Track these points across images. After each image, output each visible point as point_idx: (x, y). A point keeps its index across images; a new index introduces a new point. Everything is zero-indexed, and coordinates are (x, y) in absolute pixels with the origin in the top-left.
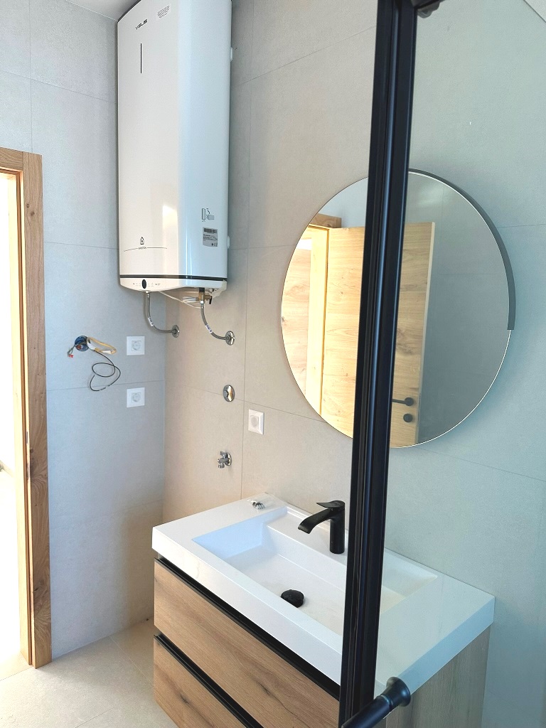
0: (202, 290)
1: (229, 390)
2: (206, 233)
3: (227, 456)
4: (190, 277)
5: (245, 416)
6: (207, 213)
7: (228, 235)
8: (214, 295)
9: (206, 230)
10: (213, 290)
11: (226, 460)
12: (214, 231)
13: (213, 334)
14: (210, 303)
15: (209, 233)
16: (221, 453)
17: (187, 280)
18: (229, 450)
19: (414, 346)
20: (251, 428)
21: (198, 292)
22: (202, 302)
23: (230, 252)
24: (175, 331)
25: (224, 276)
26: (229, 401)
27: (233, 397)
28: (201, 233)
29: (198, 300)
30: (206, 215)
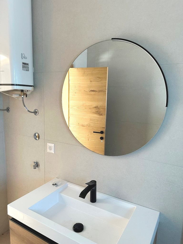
0: (22, 91)
1: (37, 135)
2: (24, 65)
3: (37, 163)
4: (16, 85)
5: (45, 146)
6: (24, 56)
7: (33, 67)
8: (28, 93)
9: (23, 63)
10: (27, 91)
11: (37, 165)
12: (27, 64)
13: (28, 111)
14: (26, 97)
15: (25, 65)
16: (34, 163)
17: (15, 86)
18: (38, 161)
19: (103, 112)
20: (48, 151)
21: (20, 92)
22: (23, 96)
23: (34, 74)
24: (8, 110)
25: (32, 84)
26: (36, 140)
27: (39, 138)
28: (21, 64)
29: (20, 95)
30: (23, 57)
